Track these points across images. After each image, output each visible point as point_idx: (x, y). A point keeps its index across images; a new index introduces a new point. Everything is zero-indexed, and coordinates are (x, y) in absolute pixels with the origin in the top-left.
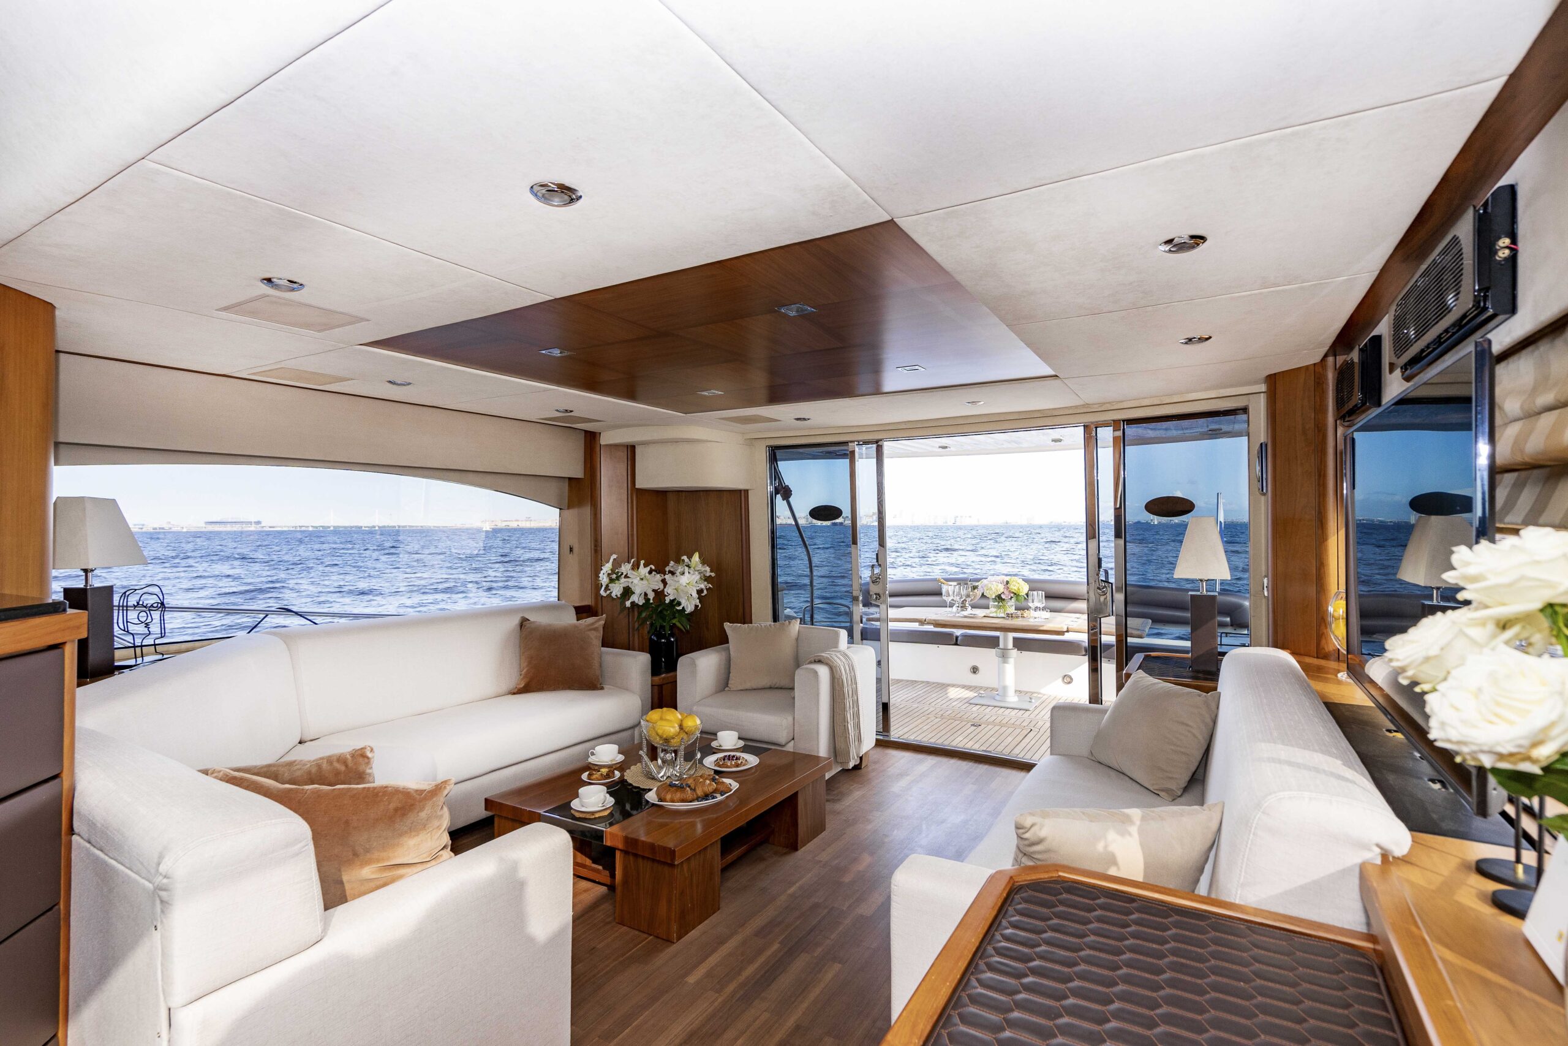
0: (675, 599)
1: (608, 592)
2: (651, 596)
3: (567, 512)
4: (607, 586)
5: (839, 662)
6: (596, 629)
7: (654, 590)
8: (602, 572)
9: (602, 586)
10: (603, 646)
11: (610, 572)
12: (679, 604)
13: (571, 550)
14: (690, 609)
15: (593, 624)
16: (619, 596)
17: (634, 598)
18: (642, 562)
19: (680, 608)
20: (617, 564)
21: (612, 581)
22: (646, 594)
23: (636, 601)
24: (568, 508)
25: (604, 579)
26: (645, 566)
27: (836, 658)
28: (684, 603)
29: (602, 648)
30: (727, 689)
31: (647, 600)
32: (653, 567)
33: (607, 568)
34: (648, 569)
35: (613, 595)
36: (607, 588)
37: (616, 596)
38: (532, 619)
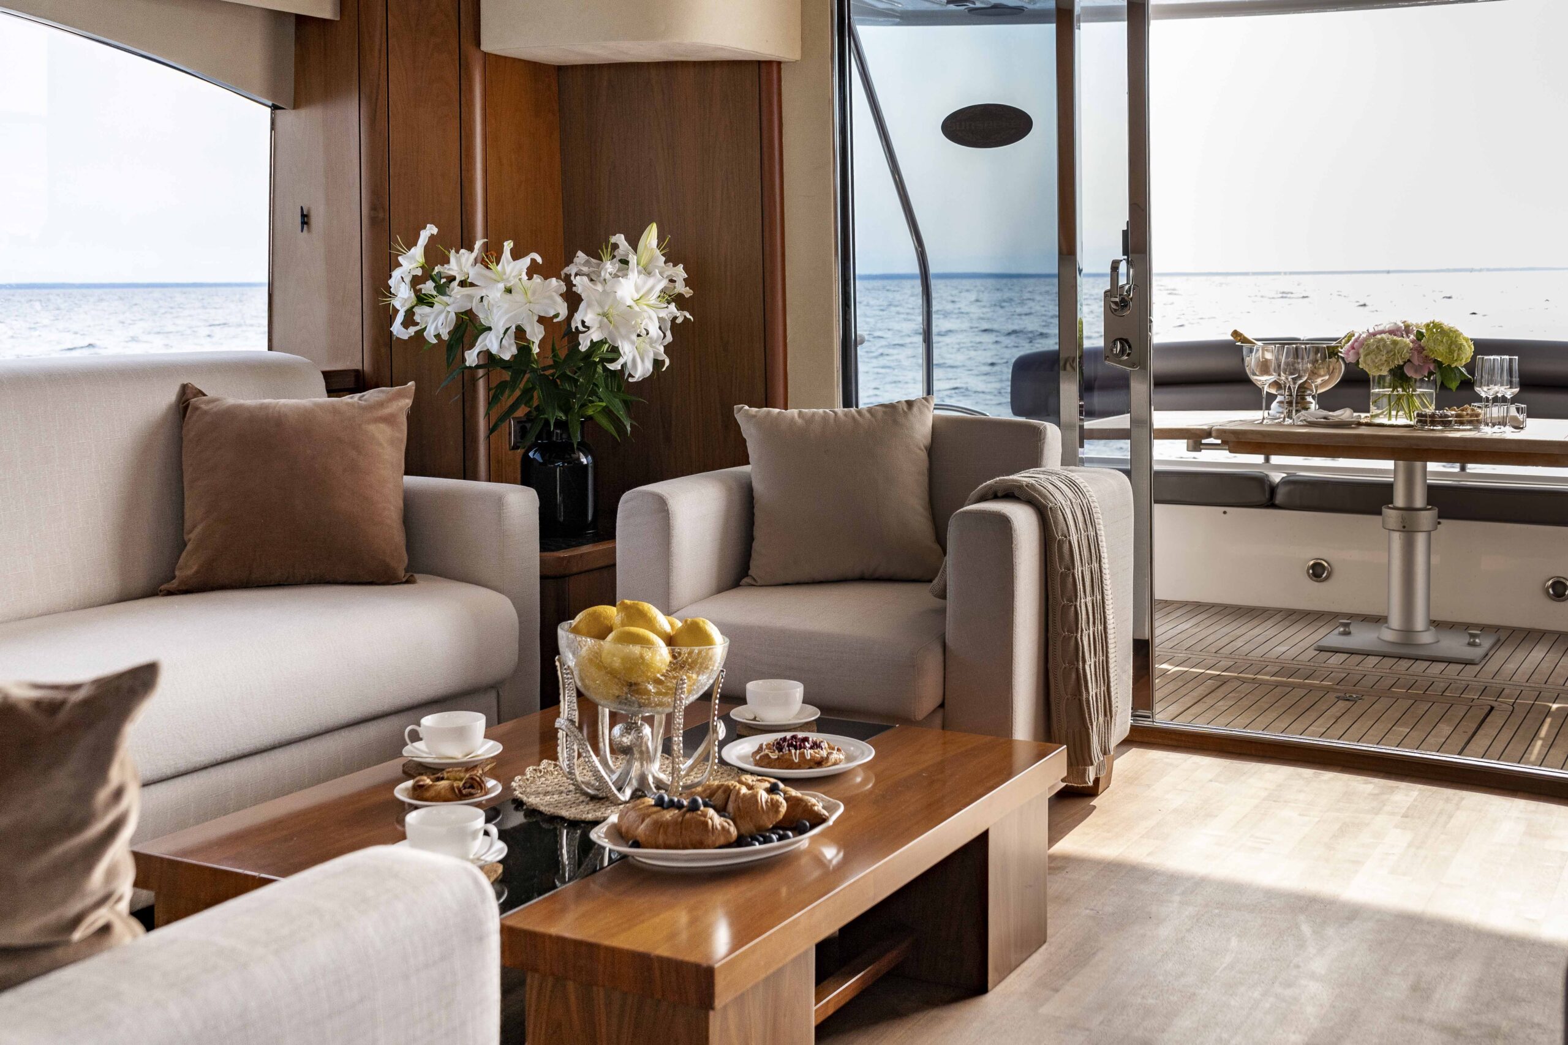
0: (603, 342)
1: (412, 330)
2: (536, 334)
3: (288, 117)
4: (410, 313)
5: (1061, 499)
6: (389, 420)
7: (542, 320)
8: (396, 274)
9: (396, 311)
10: (407, 473)
11: (419, 272)
12: (615, 351)
13: (305, 219)
14: (642, 370)
15: (381, 404)
16: (445, 337)
17: (490, 342)
18: (508, 245)
19: (615, 366)
20: (435, 255)
21: (422, 300)
22: (520, 333)
23: (494, 350)
24: (296, 106)
25: (402, 295)
26: (516, 255)
27: (1051, 487)
28: (628, 351)
29: (405, 477)
30: (746, 580)
31: (524, 350)
32: (539, 260)
33: (411, 261)
34: (526, 262)
35: (430, 336)
36: (409, 320)
37: (438, 336)
38: (211, 393)
